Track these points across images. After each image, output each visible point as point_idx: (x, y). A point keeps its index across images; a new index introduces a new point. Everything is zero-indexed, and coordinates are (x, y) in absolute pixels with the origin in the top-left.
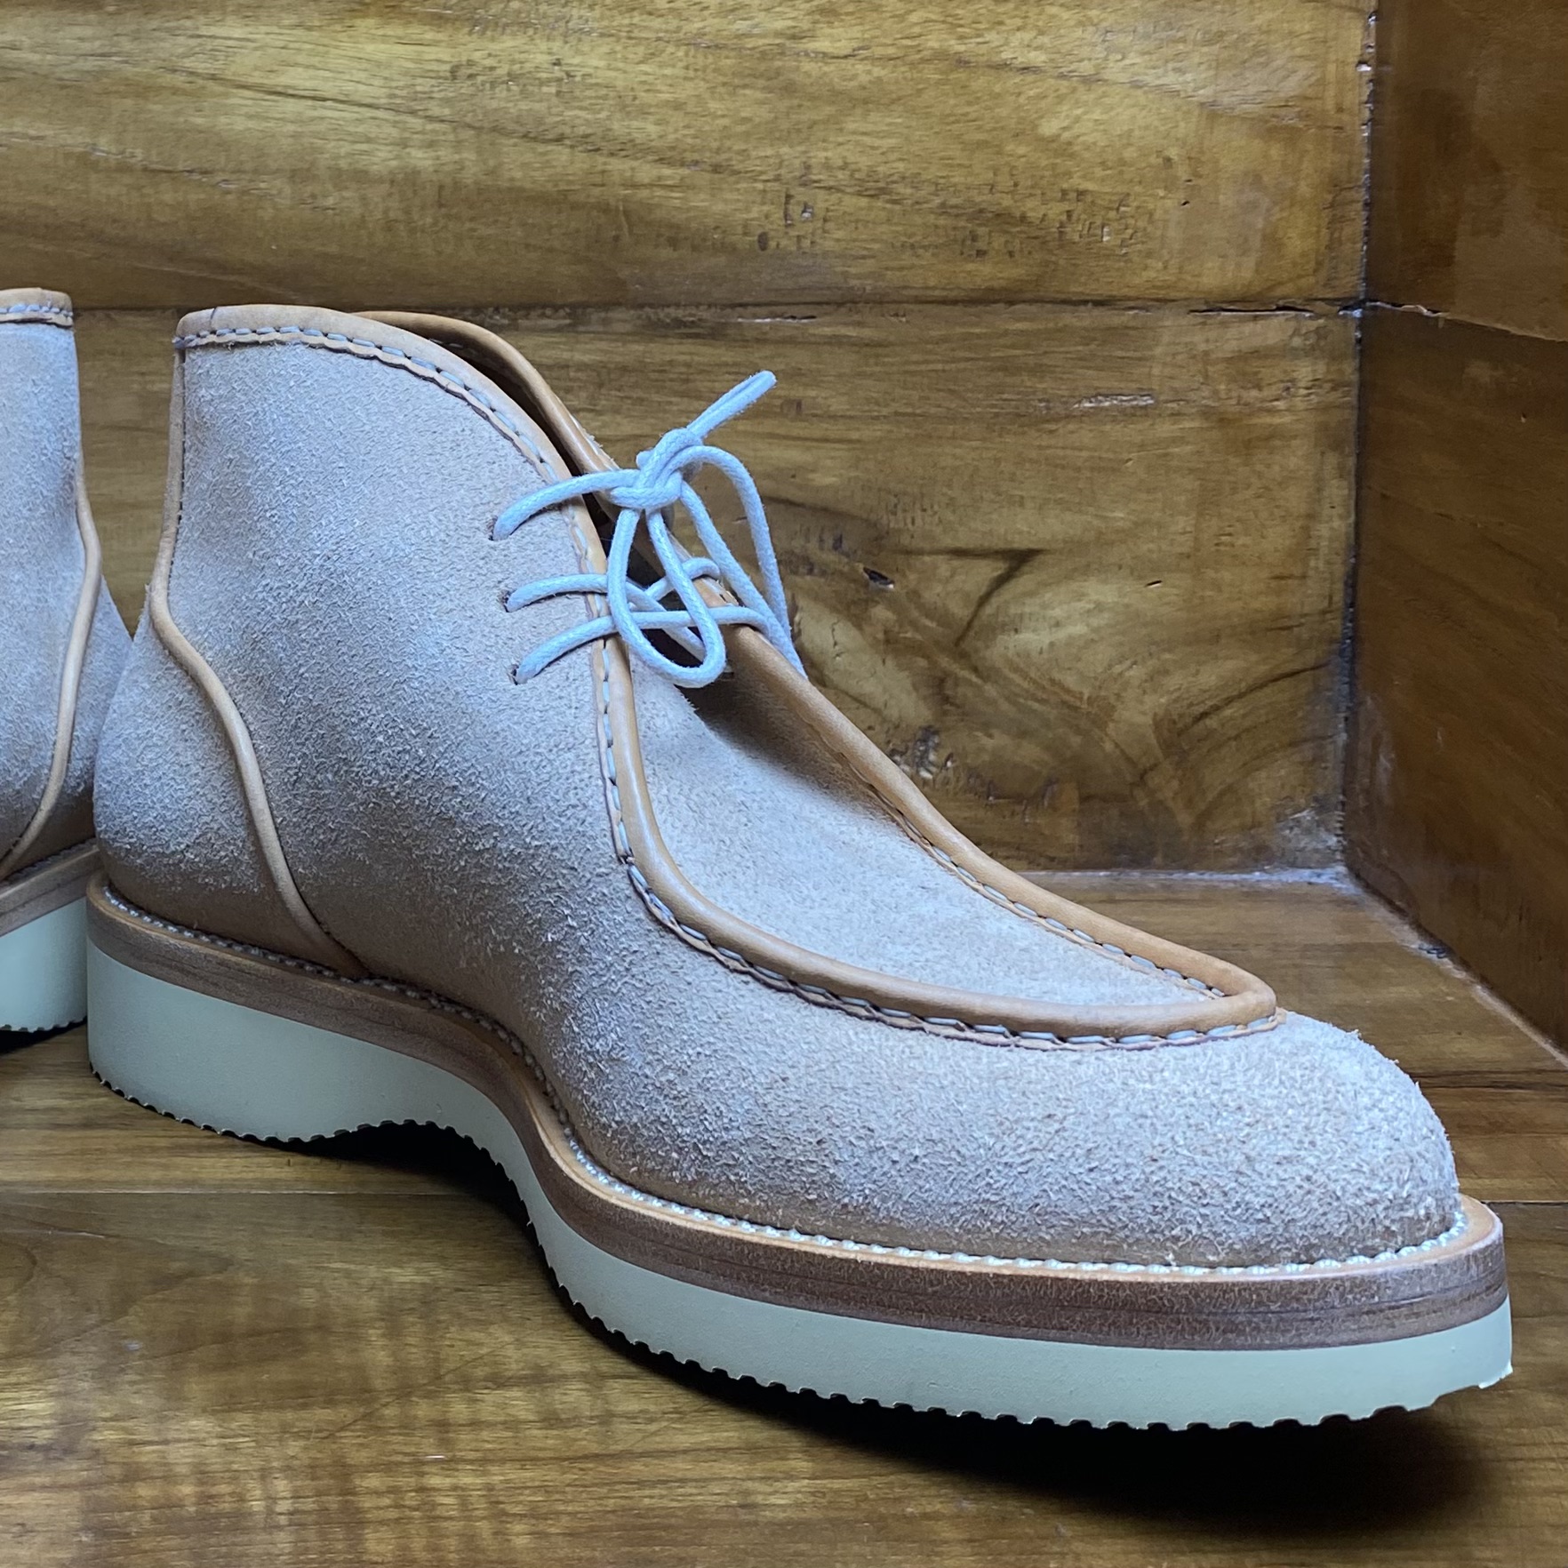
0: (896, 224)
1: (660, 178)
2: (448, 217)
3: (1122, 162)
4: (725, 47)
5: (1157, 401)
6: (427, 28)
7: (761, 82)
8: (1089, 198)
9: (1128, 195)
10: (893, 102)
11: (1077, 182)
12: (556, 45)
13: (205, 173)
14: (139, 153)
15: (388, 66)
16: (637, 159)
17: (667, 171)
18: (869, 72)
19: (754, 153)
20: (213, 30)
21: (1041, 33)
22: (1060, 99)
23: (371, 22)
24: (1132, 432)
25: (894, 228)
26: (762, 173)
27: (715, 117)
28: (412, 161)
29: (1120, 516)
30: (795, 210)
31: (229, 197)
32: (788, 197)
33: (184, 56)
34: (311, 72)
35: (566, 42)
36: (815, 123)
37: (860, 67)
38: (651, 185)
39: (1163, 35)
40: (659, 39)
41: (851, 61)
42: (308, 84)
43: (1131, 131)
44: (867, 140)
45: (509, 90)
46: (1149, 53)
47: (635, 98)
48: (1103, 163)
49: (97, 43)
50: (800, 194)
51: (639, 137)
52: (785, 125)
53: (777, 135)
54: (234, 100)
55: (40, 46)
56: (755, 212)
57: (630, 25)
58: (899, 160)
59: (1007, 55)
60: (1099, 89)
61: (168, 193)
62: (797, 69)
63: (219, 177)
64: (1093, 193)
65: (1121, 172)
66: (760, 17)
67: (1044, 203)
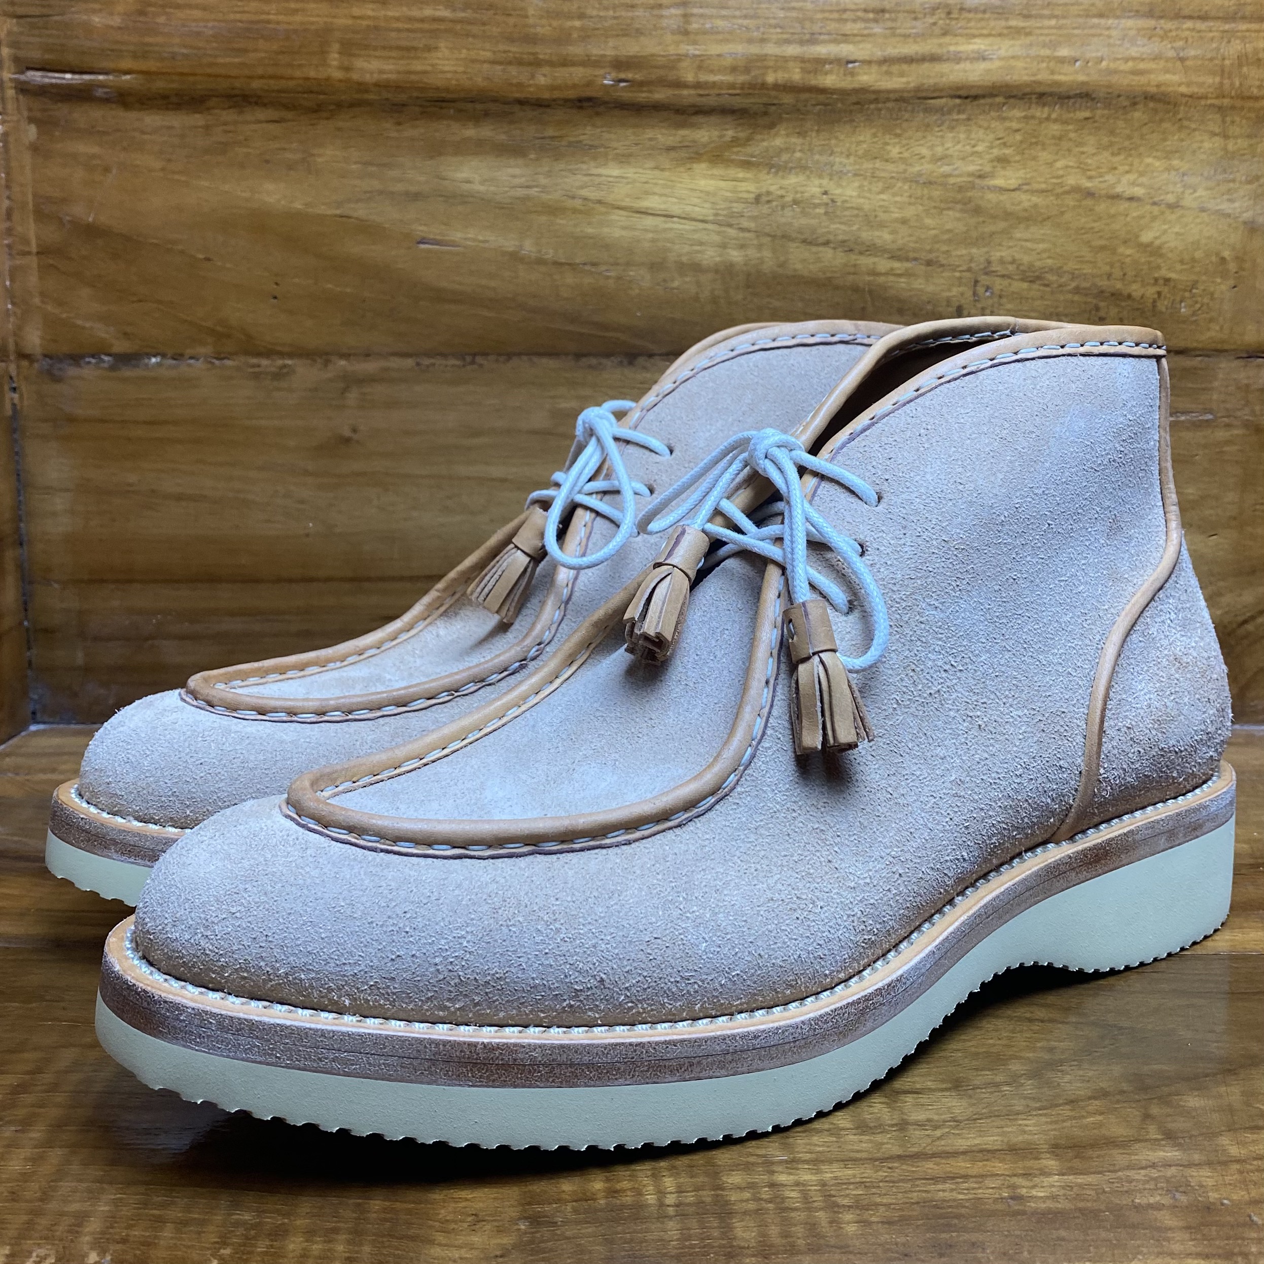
1: (892, 269)
2: (753, 294)
3: (1193, 260)
4: (935, 183)
5: (1216, 417)
6: (739, 170)
7: (959, 206)
8: (1172, 284)
9: (1197, 282)
10: (1044, 220)
11: (1164, 273)
12: (825, 182)
13: (594, 264)
14: (551, 251)
15: (715, 194)
16: (877, 256)
17: (896, 264)
18: (1030, 200)
19: (953, 253)
20: (599, 171)
21: (1141, 174)
22: (1154, 218)
23: (703, 165)
24: (1201, 436)
26: (959, 266)
27: (928, 228)
28: (731, 258)
30: (980, 290)
31: (611, 281)
32: (976, 282)
33: (582, 187)
34: (664, 198)
35: (831, 180)
36: (992, 234)
37: (1024, 197)
38: (886, 274)
39: (1221, 177)
40: (892, 178)
41: (1018, 193)
42: (663, 207)
43: (1199, 240)
44: (1029, 245)
45: (793, 210)
46: (1211, 189)
47: (876, 216)
48: (1182, 262)
49: (523, 179)
50: (984, 279)
51: (879, 242)
52: (974, 234)
53: (969, 240)
54: (614, 217)
55: (486, 180)
56: (955, 291)
57: (874, 168)
58: (1049, 258)
59: (1119, 189)
60: (1179, 212)
61: (570, 279)
62: (982, 198)
63: (603, 268)
64: (1174, 280)
65: (1193, 267)
66: (959, 163)
67: (1143, 286)
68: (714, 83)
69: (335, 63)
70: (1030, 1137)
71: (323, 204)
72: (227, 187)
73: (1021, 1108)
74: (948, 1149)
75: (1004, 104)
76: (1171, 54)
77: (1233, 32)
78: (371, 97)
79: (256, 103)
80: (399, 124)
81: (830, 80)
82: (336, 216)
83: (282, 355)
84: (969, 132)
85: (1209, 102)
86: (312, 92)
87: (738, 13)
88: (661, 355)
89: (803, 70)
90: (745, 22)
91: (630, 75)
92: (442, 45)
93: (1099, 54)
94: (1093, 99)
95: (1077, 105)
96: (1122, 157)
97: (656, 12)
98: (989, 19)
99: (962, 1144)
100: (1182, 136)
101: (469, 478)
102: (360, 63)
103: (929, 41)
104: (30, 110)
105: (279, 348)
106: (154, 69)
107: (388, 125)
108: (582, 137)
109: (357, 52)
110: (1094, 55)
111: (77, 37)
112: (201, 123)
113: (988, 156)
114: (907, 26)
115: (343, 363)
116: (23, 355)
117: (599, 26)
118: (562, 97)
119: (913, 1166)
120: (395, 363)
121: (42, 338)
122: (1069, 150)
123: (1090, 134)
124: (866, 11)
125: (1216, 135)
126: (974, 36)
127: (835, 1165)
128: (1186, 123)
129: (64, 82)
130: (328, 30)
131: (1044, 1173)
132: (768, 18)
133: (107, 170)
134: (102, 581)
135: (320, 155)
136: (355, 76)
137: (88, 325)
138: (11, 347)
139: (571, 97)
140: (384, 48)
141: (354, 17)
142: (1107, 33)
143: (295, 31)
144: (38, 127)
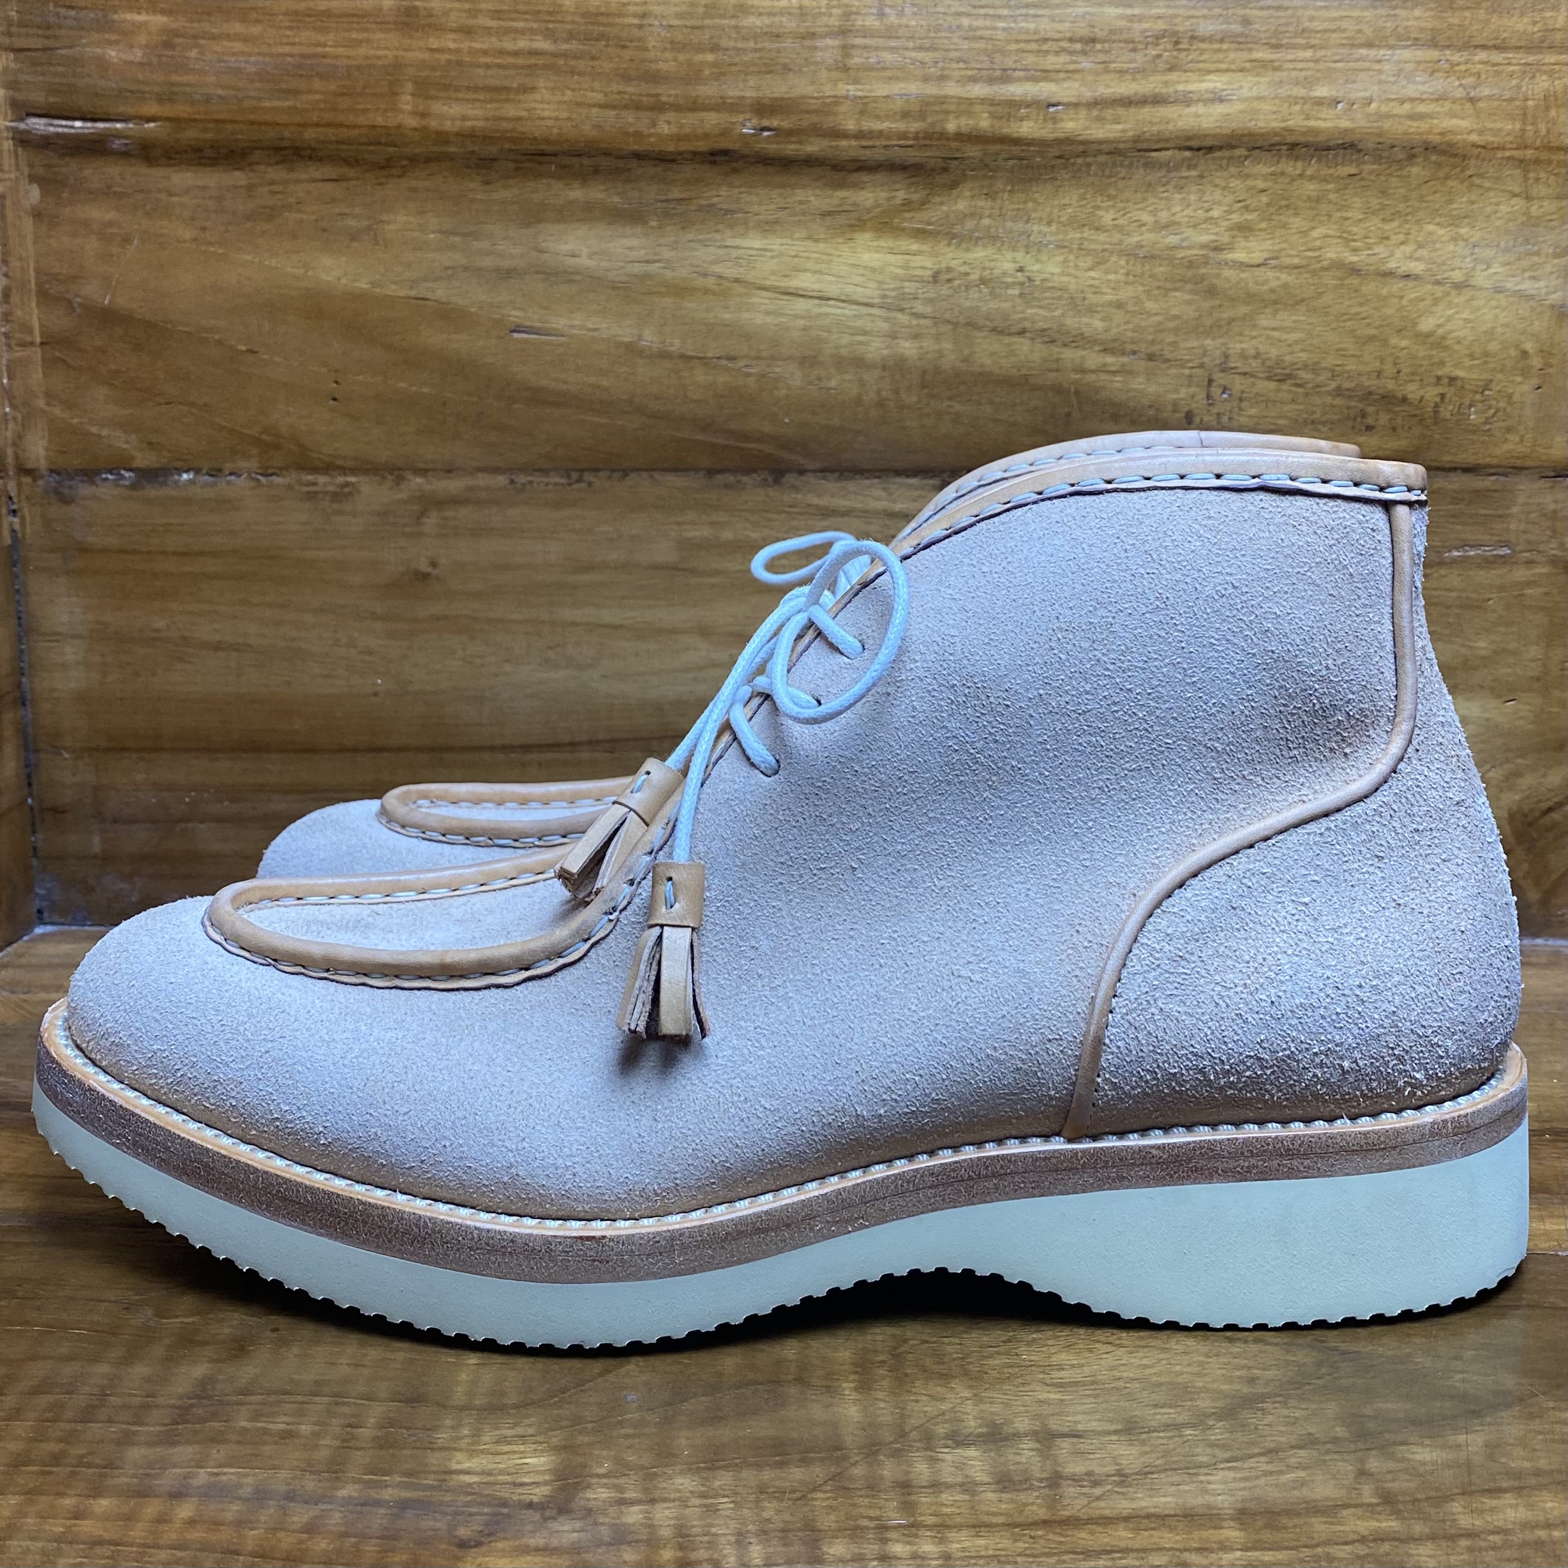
0: (1302, 404)
1: (1105, 365)
2: (932, 396)
3: (1486, 354)
4: (1159, 257)
5: (1514, 551)
6: (913, 240)
7: (1189, 286)
8: (1459, 383)
9: (1491, 381)
10: (1297, 303)
11: (1447, 370)
12: (1019, 256)
13: (731, 359)
14: (677, 342)
15: (882, 271)
16: (1085, 349)
17: (1110, 359)
18: (1278, 278)
19: (1182, 345)
20: (737, 242)
21: (1421, 245)
22: (1436, 301)
23: (868, 235)
24: (1495, 575)
25: (1297, 407)
26: (1188, 361)
27: (1150, 314)
28: (902, 350)
29: (1483, 645)
30: (1216, 391)
31: (752, 379)
32: (1210, 381)
33: (714, 263)
34: (817, 276)
35: (1028, 253)
36: (1233, 320)
37: (1270, 274)
38: (1097, 371)
40: (1104, 250)
41: (1262, 269)
42: (816, 286)
43: (1494, 328)
44: (1276, 334)
45: (980, 292)
46: (1509, 264)
47: (1084, 299)
48: (1472, 356)
49: (643, 252)
50: (1220, 378)
51: (1088, 331)
52: (1208, 322)
53: (1202, 329)
54: (756, 300)
55: (595, 253)
56: (1183, 393)
57: (1081, 238)
58: (1303, 350)
59: (1392, 265)
60: (1469, 293)
61: (701, 376)
62: (1218, 275)
63: (742, 363)
64: (1462, 379)
65: (1486, 362)
66: (1189, 232)
67: (1422, 387)
68: (881, 132)
69: (408, 107)
70: (1212, 1499)
71: (395, 283)
72: (274, 262)
73: (1204, 1459)
74: (1107, 1512)
75: (1246, 157)
76: (1459, 93)
77: (1539, 64)
78: (452, 149)
79: (310, 158)
80: (488, 183)
81: (1027, 128)
82: (409, 298)
83: (344, 470)
84: (1203, 192)
85: (1508, 154)
86: (379, 144)
87: (911, 44)
88: (814, 471)
89: (992, 115)
90: (921, 55)
91: (775, 123)
92: (541, 83)
93: (1368, 94)
94: (1360, 151)
95: (1340, 159)
96: (1395, 224)
97: (808, 43)
98: (1226, 51)
99: (1124, 1506)
100: (1473, 198)
101: (574, 624)
102: (437, 107)
103: (1152, 79)
104: (31, 166)
105: (340, 462)
106: (184, 115)
107: (472, 185)
108: (715, 200)
109: (433, 93)
110: (1361, 94)
111: (89, 76)
112: (244, 182)
113: (1224, 223)
114: (1123, 58)
115: (419, 480)
116: (24, 470)
117: (737, 60)
118: (691, 148)
119: (1061, 1535)
120: (482, 480)
121: (47, 449)
122: (1329, 216)
123: (1356, 195)
124: (1071, 40)
125: (1515, 195)
126: (1209, 72)
127: (964, 1532)
128: (1477, 181)
129: (73, 131)
130: (398, 66)
131: (1224, 1547)
132: (946, 50)
133: (127, 240)
134: (124, 749)
135: (389, 223)
136: (433, 124)
137: (104, 433)
138: (10, 460)
139: (701, 149)
140: (468, 88)
141: (431, 50)
142: (1377, 67)
143: (358, 68)
144: (41, 188)
